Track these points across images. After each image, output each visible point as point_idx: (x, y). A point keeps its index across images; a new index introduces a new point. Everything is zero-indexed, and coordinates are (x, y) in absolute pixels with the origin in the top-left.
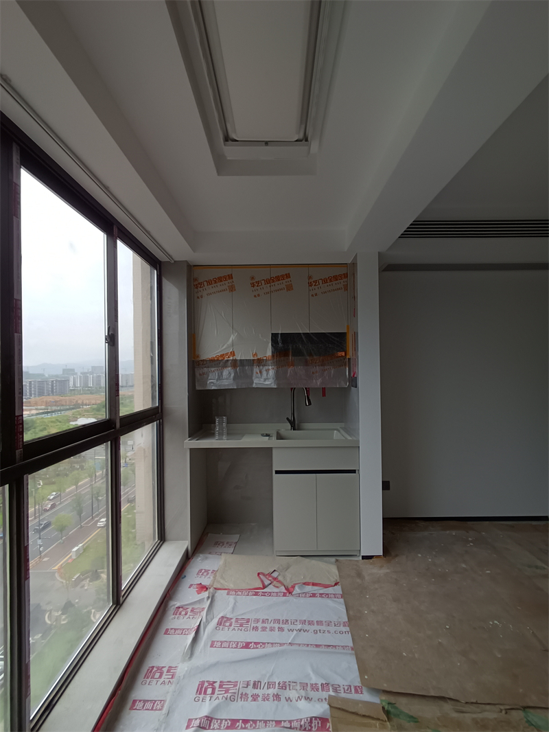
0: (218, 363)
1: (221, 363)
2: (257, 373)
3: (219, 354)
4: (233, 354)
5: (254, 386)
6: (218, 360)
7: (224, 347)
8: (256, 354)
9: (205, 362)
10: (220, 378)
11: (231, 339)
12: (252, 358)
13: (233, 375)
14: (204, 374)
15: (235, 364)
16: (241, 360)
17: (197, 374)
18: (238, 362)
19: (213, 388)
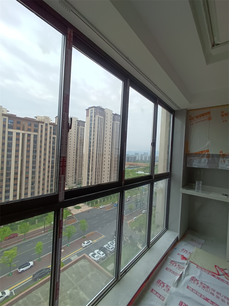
0: (199, 155)
1: (201, 156)
2: (222, 161)
3: (200, 151)
4: (208, 151)
5: (219, 168)
6: (199, 154)
7: (203, 147)
8: (222, 152)
9: (192, 154)
10: (200, 162)
11: (207, 144)
12: (219, 153)
13: (207, 161)
14: (191, 160)
15: (208, 156)
16: (212, 154)
17: (188, 160)
18: (211, 156)
19: (196, 167)
